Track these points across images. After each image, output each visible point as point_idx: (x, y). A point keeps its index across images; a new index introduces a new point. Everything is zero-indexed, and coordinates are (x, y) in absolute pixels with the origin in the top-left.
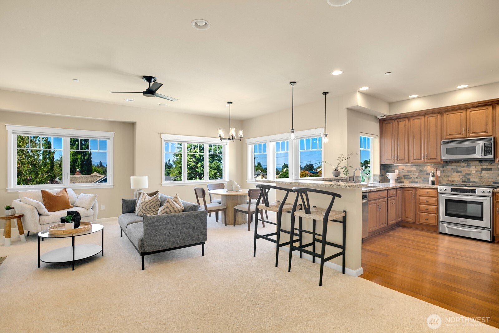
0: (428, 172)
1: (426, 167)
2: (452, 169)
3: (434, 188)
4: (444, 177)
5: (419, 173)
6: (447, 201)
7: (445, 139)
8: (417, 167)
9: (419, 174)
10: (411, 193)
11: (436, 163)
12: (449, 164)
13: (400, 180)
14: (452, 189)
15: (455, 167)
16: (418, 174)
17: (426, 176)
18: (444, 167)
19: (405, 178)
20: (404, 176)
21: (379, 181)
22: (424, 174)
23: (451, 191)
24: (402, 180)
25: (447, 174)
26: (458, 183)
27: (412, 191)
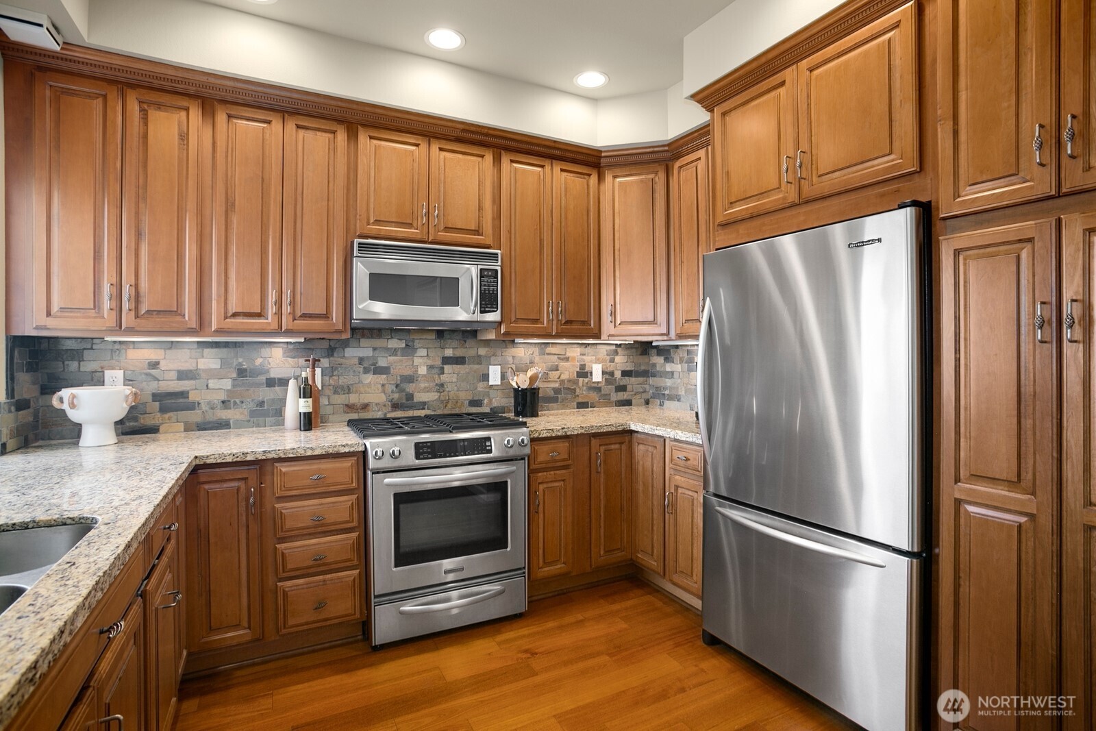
0: (274, 374)
1: (265, 351)
2: (361, 360)
3: (347, 450)
4: (335, 392)
5: (234, 380)
6: (403, 499)
7: (364, 237)
8: (226, 352)
9: (234, 386)
10: (238, 489)
12: (357, 342)
13: (136, 419)
14: (418, 446)
16: (229, 388)
17: (269, 394)
18: (335, 354)
19: (163, 410)
20: (156, 397)
21: (4, 444)
22: (259, 385)
23: (417, 457)
24: (147, 421)
25: (343, 381)
26: (379, 415)
27: (241, 484)
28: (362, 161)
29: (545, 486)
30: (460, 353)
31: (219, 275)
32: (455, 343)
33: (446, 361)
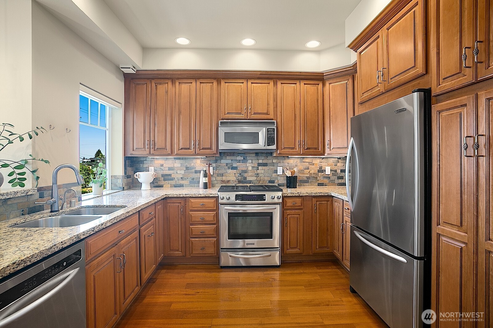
0: (197, 169)
1: (194, 161)
2: (227, 164)
4: (218, 176)
5: (185, 171)
6: (231, 215)
7: (222, 119)
8: (181, 161)
9: (185, 173)
10: (178, 206)
11: (208, 156)
12: (224, 158)
13: (157, 183)
14: (237, 196)
15: (230, 161)
16: (183, 173)
17: (195, 176)
18: (218, 162)
19: (165, 180)
20: (163, 176)
21: (123, 188)
22: (192, 173)
23: (236, 200)
24: (161, 183)
25: (220, 172)
26: (234, 185)
27: (179, 204)
28: (222, 91)
29: (291, 216)
30: (265, 162)
31: (177, 136)
32: (263, 158)
33: (259, 165)
